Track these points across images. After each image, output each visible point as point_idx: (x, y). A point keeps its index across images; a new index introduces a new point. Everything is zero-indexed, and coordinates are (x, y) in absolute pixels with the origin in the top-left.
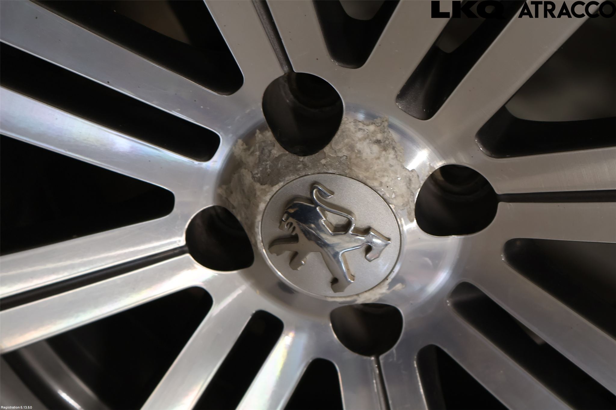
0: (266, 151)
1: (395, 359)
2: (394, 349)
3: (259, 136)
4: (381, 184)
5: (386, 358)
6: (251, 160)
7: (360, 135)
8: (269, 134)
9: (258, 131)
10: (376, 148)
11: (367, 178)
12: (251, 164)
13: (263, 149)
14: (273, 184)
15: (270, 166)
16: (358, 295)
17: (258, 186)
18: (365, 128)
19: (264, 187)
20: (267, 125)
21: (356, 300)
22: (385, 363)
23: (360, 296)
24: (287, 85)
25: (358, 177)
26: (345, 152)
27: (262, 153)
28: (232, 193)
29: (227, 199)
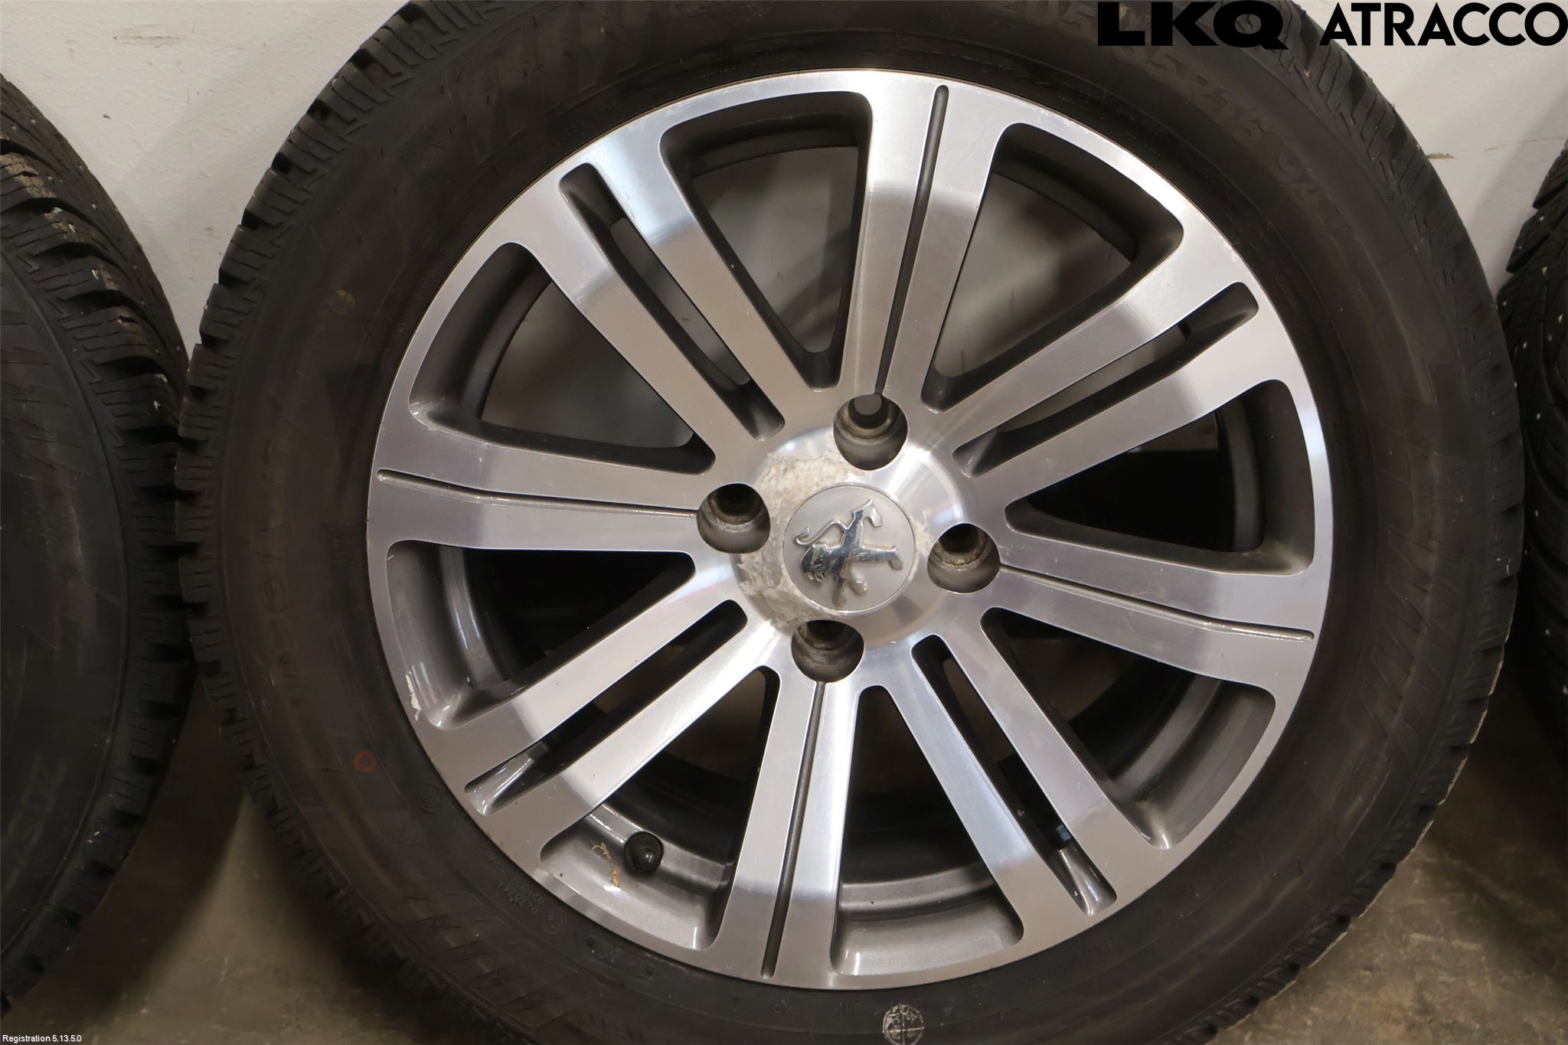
0: (755, 566)
1: (1008, 549)
2: (999, 547)
3: (742, 566)
4: (817, 484)
5: (1004, 557)
6: (759, 583)
7: (773, 482)
8: (744, 557)
9: (739, 565)
10: (790, 475)
11: (806, 493)
12: (763, 585)
13: (753, 567)
14: (781, 574)
15: (768, 568)
16: (915, 551)
17: (780, 587)
18: (770, 475)
19: (781, 583)
20: (736, 554)
21: (921, 556)
22: (1008, 561)
23: (917, 549)
24: (728, 525)
25: (802, 500)
26: (779, 501)
27: (756, 570)
28: (783, 615)
29: (788, 622)
